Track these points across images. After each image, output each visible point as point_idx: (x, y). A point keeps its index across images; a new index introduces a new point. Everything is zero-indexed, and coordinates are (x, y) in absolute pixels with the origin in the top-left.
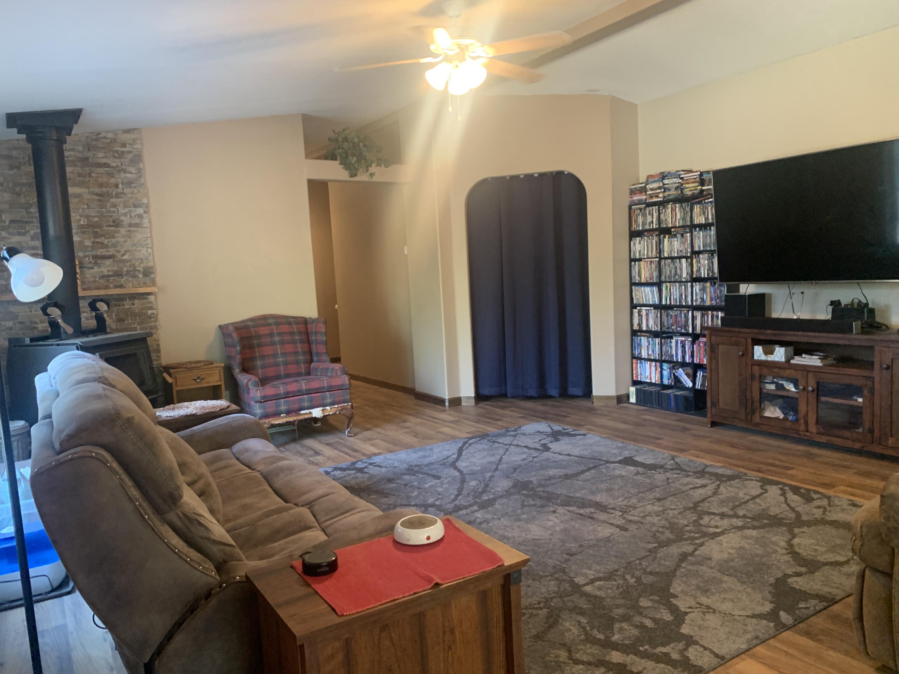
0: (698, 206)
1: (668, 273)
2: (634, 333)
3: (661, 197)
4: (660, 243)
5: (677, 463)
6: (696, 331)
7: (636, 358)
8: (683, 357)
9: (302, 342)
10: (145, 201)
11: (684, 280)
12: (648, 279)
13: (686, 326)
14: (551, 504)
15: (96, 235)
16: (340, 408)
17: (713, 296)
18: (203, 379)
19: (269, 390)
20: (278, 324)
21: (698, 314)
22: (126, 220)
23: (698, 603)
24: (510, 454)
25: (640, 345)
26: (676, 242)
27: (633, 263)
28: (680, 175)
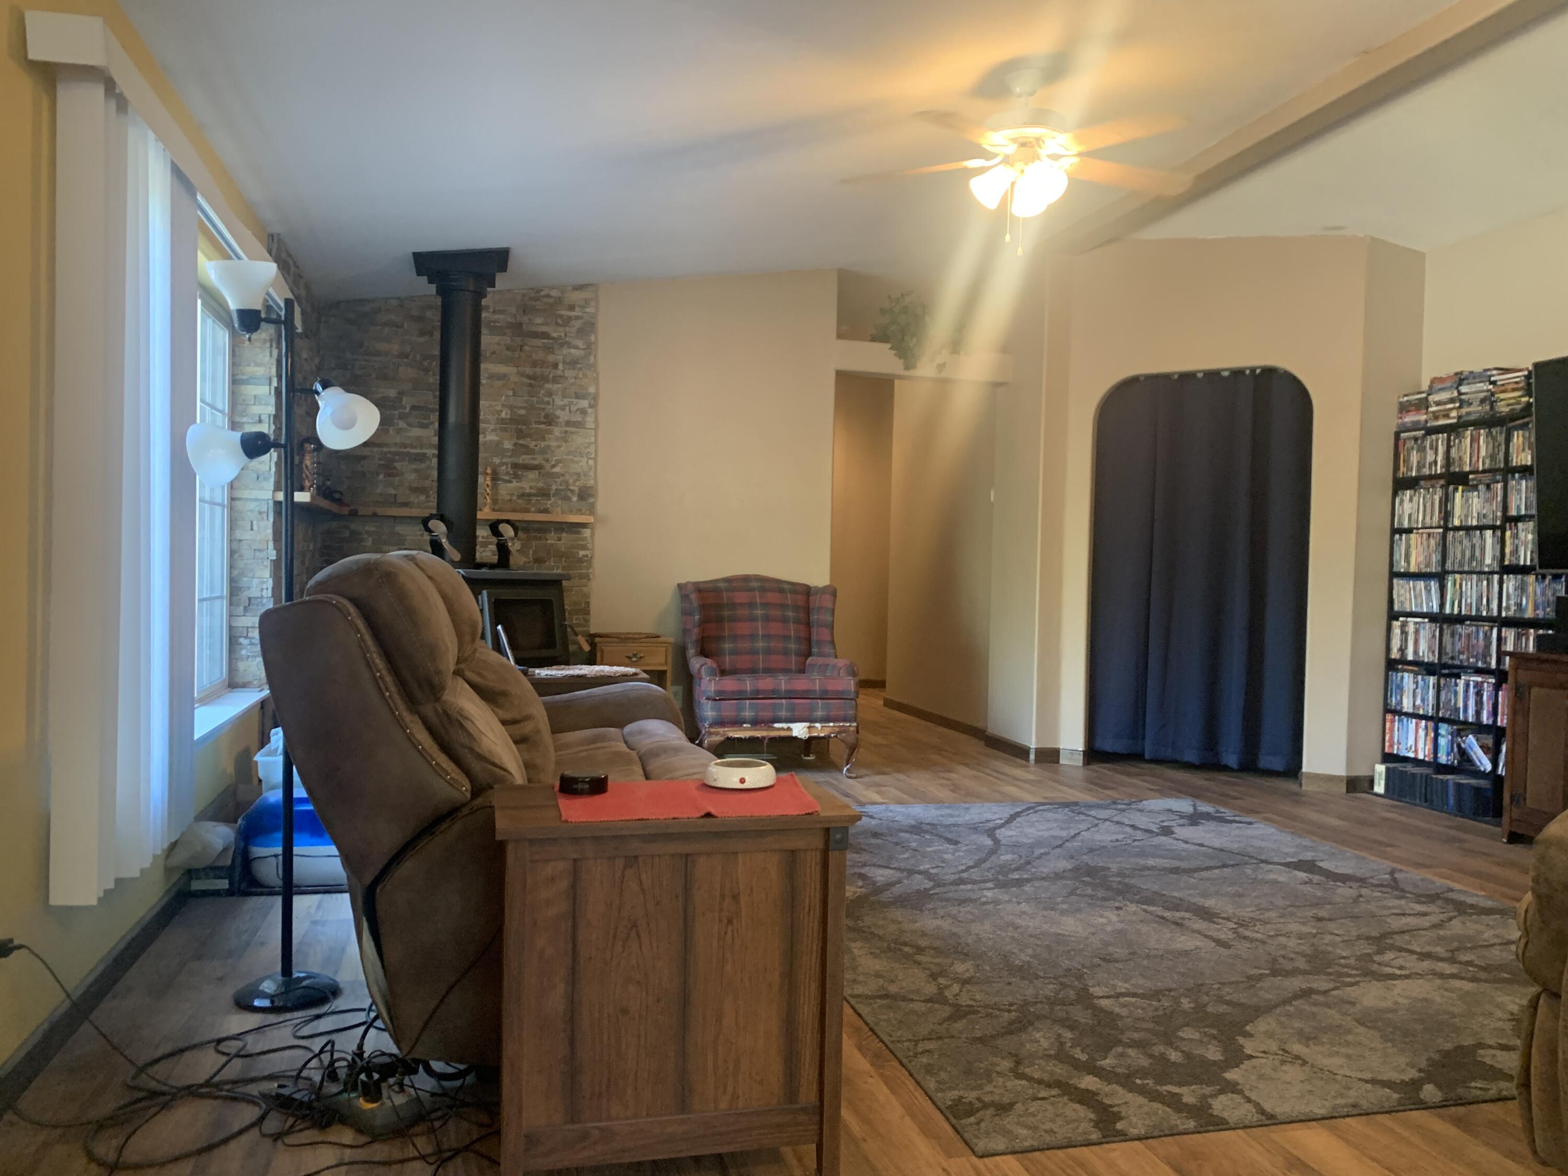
0: (1521, 432)
1: (1459, 556)
2: (1392, 665)
3: (1454, 418)
4: (1446, 500)
5: (1395, 880)
6: (1504, 665)
7: (1392, 711)
8: (1478, 713)
9: (797, 621)
10: (592, 390)
11: (1486, 569)
12: (1422, 566)
13: (1486, 655)
14: (1120, 898)
15: (520, 434)
16: (837, 729)
17: (1540, 599)
18: (641, 658)
19: (729, 684)
20: (763, 590)
21: (1510, 634)
22: (563, 416)
23: (1283, 1050)
24: (1098, 831)
25: (1400, 688)
26: (1476, 500)
27: (1397, 536)
28: (1490, 376)
